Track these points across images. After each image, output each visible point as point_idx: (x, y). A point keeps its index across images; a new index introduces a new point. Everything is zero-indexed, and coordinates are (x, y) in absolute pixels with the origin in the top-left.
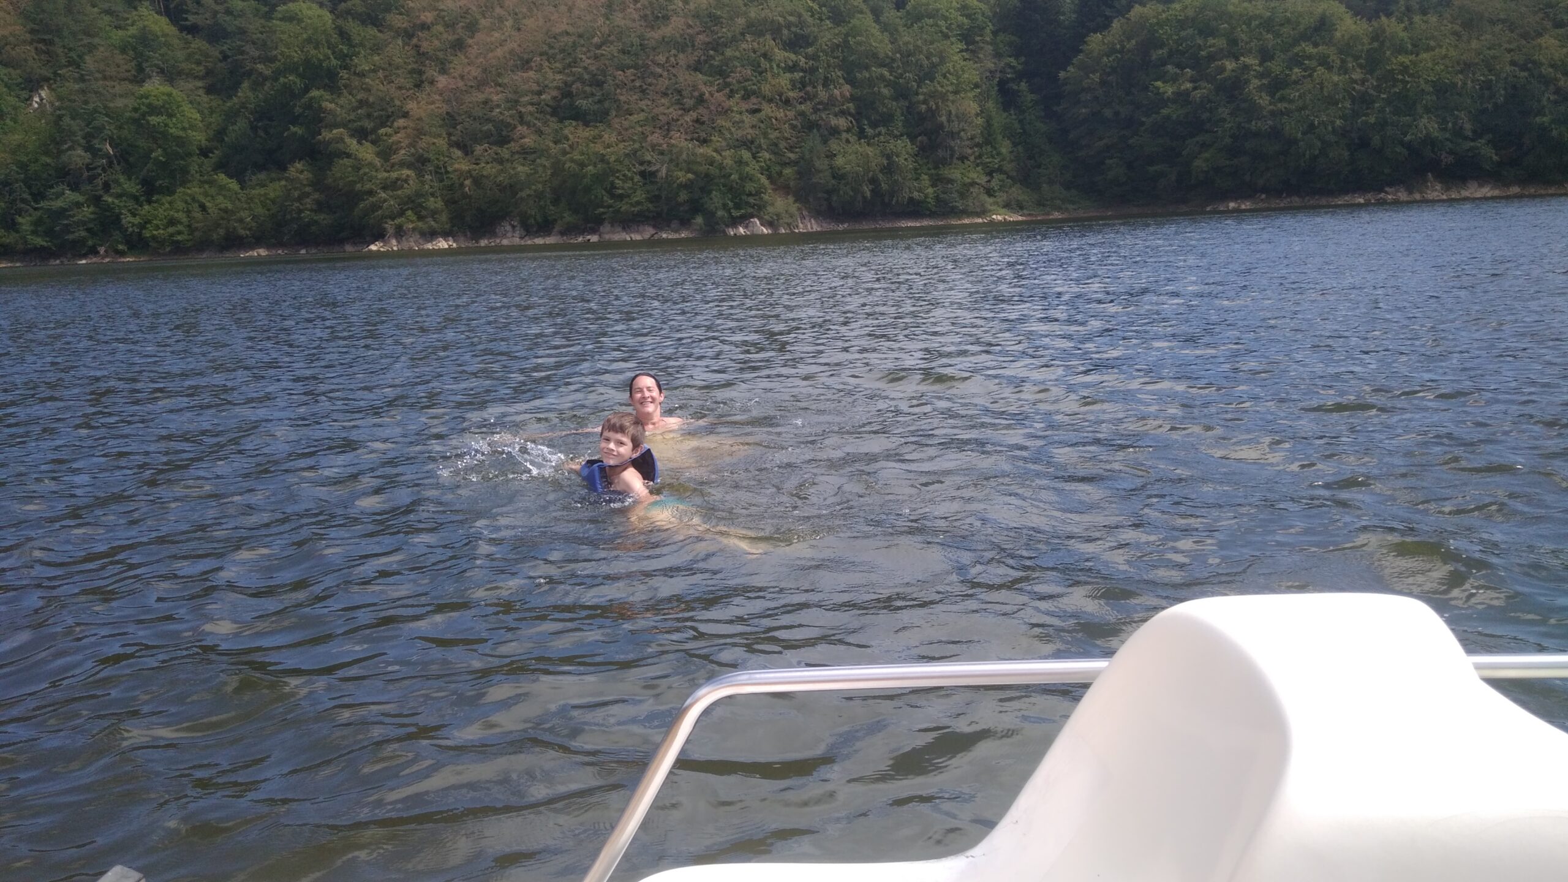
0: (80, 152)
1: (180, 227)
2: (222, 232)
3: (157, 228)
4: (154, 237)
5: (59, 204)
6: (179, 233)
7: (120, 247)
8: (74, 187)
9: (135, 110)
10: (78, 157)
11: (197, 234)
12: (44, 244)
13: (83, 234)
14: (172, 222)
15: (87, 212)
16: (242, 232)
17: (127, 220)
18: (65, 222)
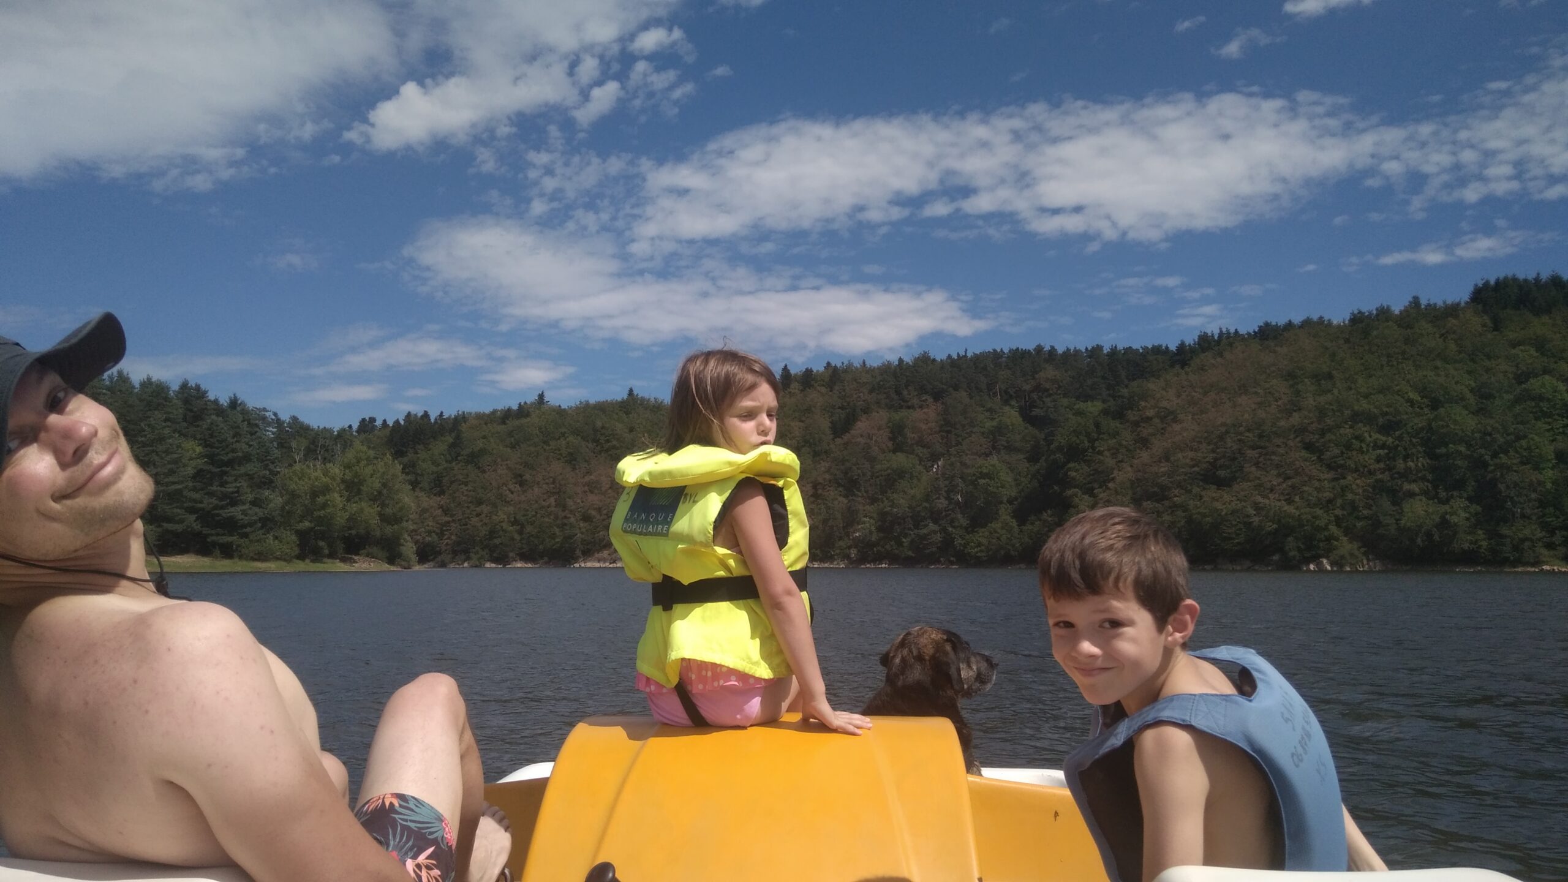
0: (942, 500)
1: (983, 548)
2: (1002, 552)
3: (972, 548)
4: (969, 553)
5: (925, 531)
6: (981, 551)
7: (952, 559)
8: (935, 522)
9: (974, 475)
10: (942, 503)
11: (990, 553)
12: (913, 555)
13: (934, 549)
14: (979, 544)
15: (938, 537)
16: (1012, 553)
17: (958, 542)
18: (925, 542)
